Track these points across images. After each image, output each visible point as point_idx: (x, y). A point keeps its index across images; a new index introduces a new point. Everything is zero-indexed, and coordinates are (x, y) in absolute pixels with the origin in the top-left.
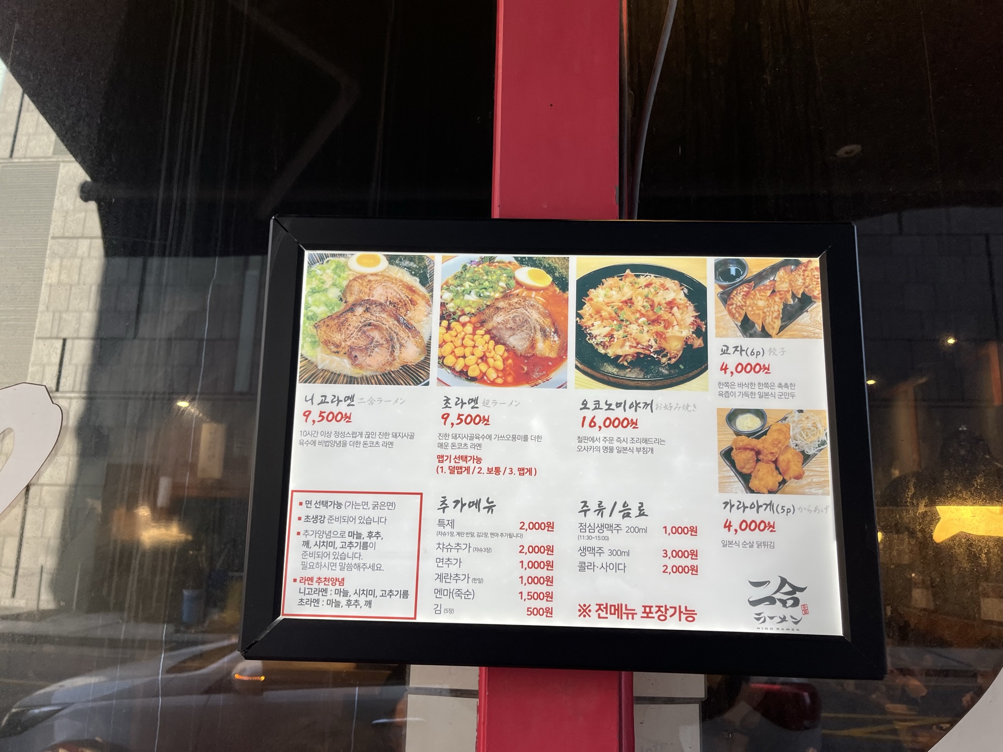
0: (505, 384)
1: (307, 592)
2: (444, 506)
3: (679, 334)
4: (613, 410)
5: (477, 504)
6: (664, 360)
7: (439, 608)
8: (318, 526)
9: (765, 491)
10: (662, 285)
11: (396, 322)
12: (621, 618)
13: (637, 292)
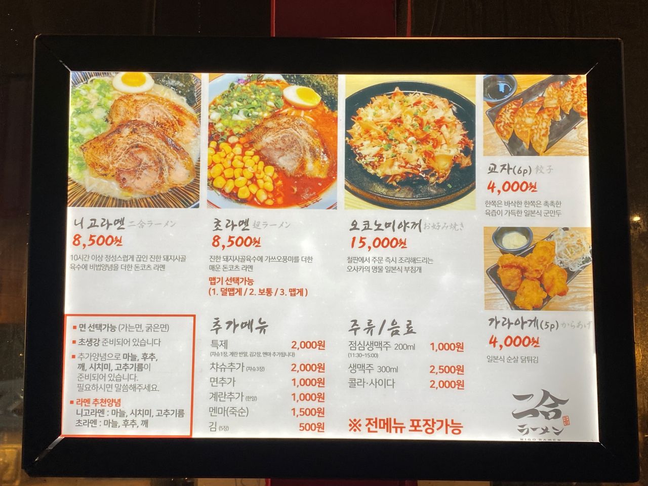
0: (275, 205)
1: (84, 414)
2: (217, 327)
3: (447, 153)
4: (383, 230)
5: (249, 324)
6: (432, 179)
7: (214, 426)
8: (93, 349)
9: (529, 307)
10: (431, 104)
11: (164, 144)
12: (390, 432)
13: (406, 110)
